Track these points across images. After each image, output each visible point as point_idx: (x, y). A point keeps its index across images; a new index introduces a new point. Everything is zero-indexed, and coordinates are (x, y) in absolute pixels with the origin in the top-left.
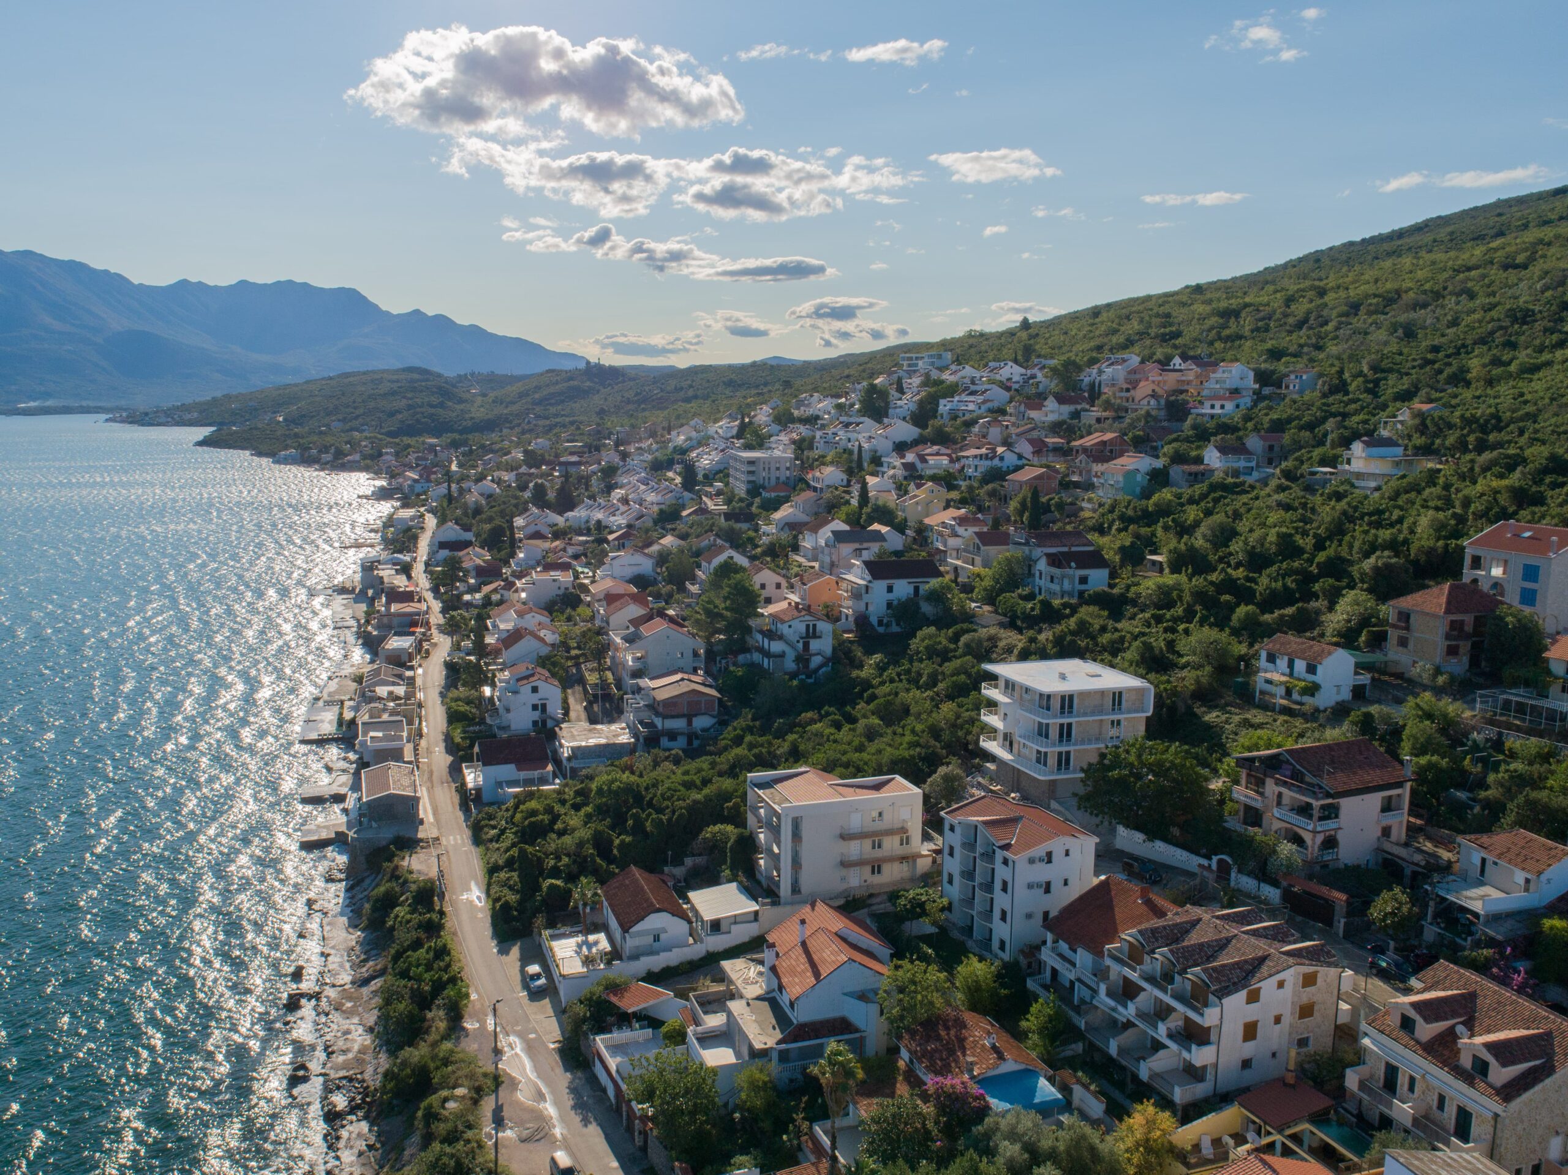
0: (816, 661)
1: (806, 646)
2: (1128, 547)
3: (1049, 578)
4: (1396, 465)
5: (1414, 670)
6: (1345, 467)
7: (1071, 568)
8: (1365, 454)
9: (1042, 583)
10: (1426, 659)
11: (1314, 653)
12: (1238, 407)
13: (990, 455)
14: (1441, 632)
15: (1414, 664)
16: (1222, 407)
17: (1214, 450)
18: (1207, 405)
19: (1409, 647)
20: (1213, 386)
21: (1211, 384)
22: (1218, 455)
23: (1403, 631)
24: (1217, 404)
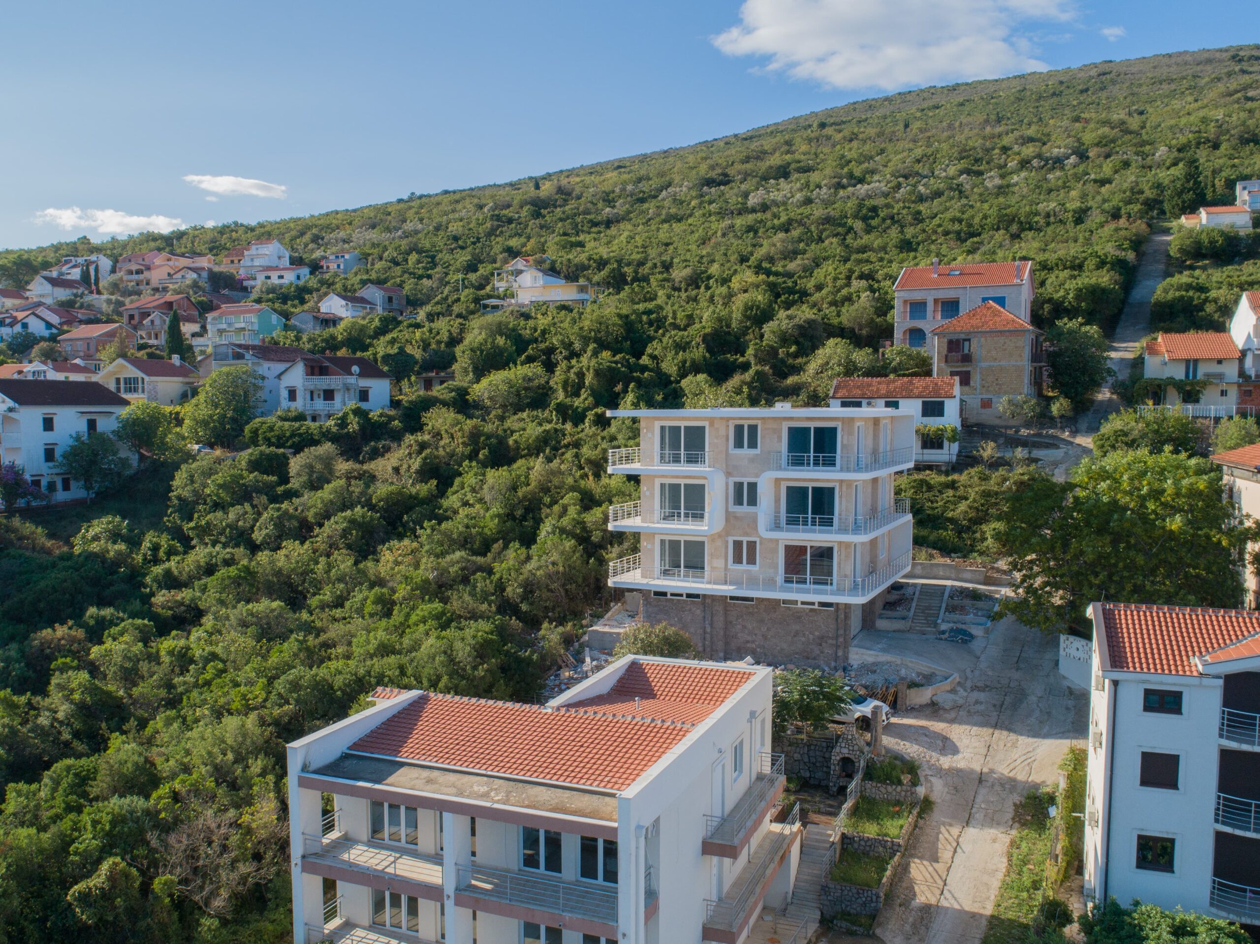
2: (395, 355)
3: (308, 397)
4: (582, 289)
5: (987, 411)
6: (513, 301)
7: (352, 374)
8: (541, 282)
9: (299, 405)
10: (1005, 393)
11: (926, 387)
12: (298, 278)
13: (8, 321)
14: (1027, 353)
15: (986, 404)
16: (281, 277)
17: (336, 298)
18: (261, 277)
19: (972, 383)
20: (249, 264)
21: (246, 262)
22: (343, 302)
23: (960, 364)
24: (274, 275)
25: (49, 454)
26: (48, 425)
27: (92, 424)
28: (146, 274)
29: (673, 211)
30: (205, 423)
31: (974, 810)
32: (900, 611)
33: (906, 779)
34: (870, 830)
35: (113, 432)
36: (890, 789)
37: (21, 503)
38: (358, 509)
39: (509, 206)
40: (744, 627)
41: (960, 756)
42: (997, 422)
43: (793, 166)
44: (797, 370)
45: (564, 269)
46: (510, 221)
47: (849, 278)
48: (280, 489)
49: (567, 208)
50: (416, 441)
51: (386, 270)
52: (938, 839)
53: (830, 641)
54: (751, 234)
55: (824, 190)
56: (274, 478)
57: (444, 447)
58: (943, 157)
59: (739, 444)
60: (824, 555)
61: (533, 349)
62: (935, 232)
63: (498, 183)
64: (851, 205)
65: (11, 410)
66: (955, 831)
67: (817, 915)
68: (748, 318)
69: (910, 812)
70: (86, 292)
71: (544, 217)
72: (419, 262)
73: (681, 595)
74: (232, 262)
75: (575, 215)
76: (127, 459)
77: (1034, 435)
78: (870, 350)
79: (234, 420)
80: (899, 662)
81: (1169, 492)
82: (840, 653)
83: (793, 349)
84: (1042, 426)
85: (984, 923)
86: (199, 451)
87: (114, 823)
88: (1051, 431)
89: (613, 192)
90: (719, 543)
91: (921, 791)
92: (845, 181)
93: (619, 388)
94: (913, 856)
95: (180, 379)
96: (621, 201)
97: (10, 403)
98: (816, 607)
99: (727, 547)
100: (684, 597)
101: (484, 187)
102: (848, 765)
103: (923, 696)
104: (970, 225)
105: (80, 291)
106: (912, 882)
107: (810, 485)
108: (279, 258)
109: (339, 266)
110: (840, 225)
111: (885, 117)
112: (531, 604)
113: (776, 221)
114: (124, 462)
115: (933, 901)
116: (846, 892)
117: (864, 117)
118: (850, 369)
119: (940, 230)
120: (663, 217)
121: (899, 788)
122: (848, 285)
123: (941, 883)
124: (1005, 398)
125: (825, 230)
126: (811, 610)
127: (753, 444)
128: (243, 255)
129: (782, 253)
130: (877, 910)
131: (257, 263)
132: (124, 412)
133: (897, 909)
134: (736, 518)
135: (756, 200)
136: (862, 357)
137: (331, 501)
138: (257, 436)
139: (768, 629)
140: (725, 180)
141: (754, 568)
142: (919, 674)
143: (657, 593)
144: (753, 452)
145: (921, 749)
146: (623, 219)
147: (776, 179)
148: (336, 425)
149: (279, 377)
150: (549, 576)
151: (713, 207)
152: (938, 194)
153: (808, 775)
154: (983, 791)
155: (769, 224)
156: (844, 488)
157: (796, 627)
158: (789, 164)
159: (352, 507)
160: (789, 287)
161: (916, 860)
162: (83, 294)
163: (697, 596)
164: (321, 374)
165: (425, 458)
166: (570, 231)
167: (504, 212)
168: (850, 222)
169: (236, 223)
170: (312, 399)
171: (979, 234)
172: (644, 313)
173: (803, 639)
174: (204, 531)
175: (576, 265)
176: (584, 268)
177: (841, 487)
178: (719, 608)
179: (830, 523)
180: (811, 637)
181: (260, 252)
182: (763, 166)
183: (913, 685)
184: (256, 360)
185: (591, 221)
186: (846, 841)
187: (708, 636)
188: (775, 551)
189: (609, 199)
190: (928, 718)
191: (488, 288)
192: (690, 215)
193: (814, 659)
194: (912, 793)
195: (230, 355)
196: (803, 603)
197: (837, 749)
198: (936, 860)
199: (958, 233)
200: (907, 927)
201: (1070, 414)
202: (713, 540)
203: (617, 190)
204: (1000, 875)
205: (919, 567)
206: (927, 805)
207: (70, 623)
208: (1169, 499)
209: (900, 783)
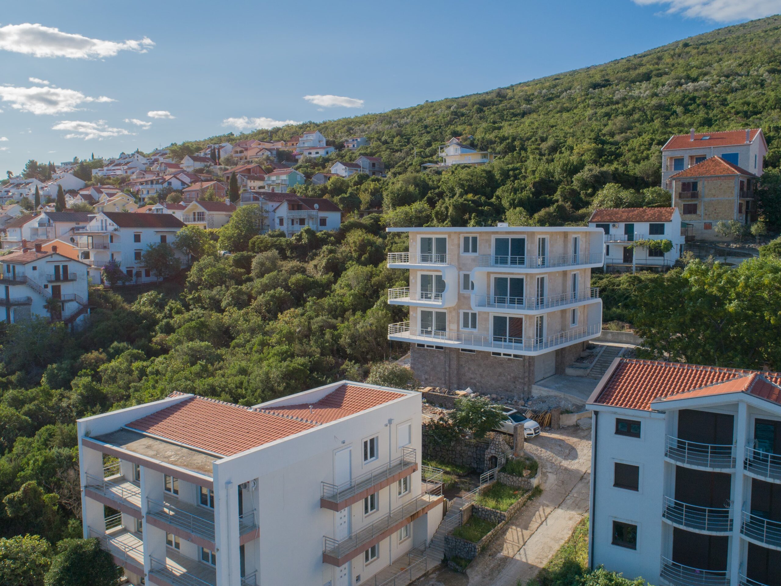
0: (70, 308)
1: (56, 291)
2: (348, 197)
3: (290, 222)
4: (485, 156)
5: (709, 231)
6: (443, 164)
7: (314, 209)
8: (459, 152)
9: (284, 228)
10: (722, 219)
11: (653, 215)
12: (327, 153)
13: (160, 181)
14: (737, 190)
15: (708, 226)
16: (317, 153)
17: (340, 165)
18: (306, 153)
19: (698, 212)
20: (302, 146)
21: (300, 144)
22: (344, 167)
23: (690, 199)
24: (313, 152)
25: (138, 255)
26: (137, 238)
27: (163, 239)
28: (245, 153)
29: (567, 105)
30: (229, 238)
31: (568, 497)
32: (586, 363)
33: (525, 473)
34: (491, 504)
35: (173, 243)
36: (515, 479)
37: (120, 283)
38: (279, 289)
39: (466, 105)
40: (469, 369)
41: (577, 461)
42: (715, 239)
43: (654, 73)
44: (587, 204)
45: (479, 144)
46: (463, 115)
47: (650, 144)
48: (244, 277)
49: (500, 106)
50: (327, 249)
51: (378, 147)
52: (534, 515)
53: (520, 380)
54: (606, 118)
55: (666, 87)
56: (243, 270)
57: (342, 253)
58: (758, 61)
59: (466, 250)
60: (517, 323)
61: (431, 193)
62: (729, 112)
63: (479, 92)
64: (679, 97)
65: (116, 230)
66: (548, 510)
67: (442, 557)
68: (565, 171)
69: (523, 495)
70: (213, 164)
71: (484, 112)
72: (399, 142)
73: (433, 347)
74: (293, 145)
75: (504, 110)
76: (179, 259)
77: (739, 248)
78: (632, 191)
79: (245, 236)
80: (562, 396)
81: (740, 285)
82: (526, 389)
83: (590, 191)
84: (746, 241)
85: (536, 572)
86: (224, 254)
87: (45, 462)
88: (752, 245)
89: (533, 94)
90: (454, 314)
91: (535, 482)
92: (683, 81)
93: (467, 216)
94: (513, 524)
95: (224, 213)
96: (536, 100)
97: (116, 226)
98: (512, 357)
99: (458, 317)
100: (434, 348)
101: (471, 95)
102: (494, 460)
103: (572, 419)
104: (755, 107)
105: (208, 164)
106: (504, 541)
107: (509, 277)
108: (319, 141)
109: (354, 146)
110: (668, 110)
111: (738, 37)
112: (353, 349)
113: (624, 109)
114: (178, 260)
115: (511, 555)
116: (458, 543)
117: (723, 38)
118: (618, 203)
119: (733, 111)
120: (558, 109)
121: (520, 479)
122: (649, 149)
123: (522, 543)
124: (719, 223)
125: (656, 113)
126: (509, 359)
127: (475, 250)
128: (298, 140)
129: (620, 129)
130: (474, 557)
131: (306, 145)
132: (180, 231)
133: (487, 558)
134: (464, 297)
135: (619, 96)
136: (626, 195)
137: (266, 284)
138: (254, 246)
139: (484, 371)
140: (606, 83)
141: (475, 331)
142: (574, 405)
143: (419, 345)
144: (474, 254)
145: (552, 454)
146: (534, 111)
147: (640, 82)
148: (296, 239)
149: (274, 211)
150: (367, 332)
151: (591, 102)
152: (744, 87)
153: (475, 466)
154: (580, 485)
155: (620, 111)
156: (528, 279)
157: (500, 370)
158: (652, 71)
159: (275, 288)
160: (612, 151)
161: (514, 527)
162: (210, 165)
163: (441, 348)
164: (298, 209)
165: (329, 259)
166: (498, 120)
167: (462, 110)
168: (675, 107)
169: (310, 122)
170: (293, 224)
171: (761, 113)
172: (511, 170)
173: (504, 378)
174: (198, 300)
175: (487, 141)
176: (492, 142)
177: (526, 278)
178: (454, 356)
179: (520, 302)
180: (509, 377)
181: (309, 138)
182: (633, 74)
183: (568, 412)
184: (264, 201)
185: (513, 113)
186: (474, 510)
187: (447, 374)
188: (487, 320)
189: (528, 100)
190: (569, 435)
191: (434, 157)
192: (576, 108)
193: (511, 391)
194: (528, 483)
195: (252, 198)
196: (504, 355)
197: (489, 450)
198: (526, 528)
199: (746, 113)
200: (487, 570)
201: (764, 233)
202: (450, 312)
203: (536, 94)
204: (562, 542)
205: (610, 335)
206: (538, 491)
207: (101, 350)
208: (740, 289)
209: (521, 475)
